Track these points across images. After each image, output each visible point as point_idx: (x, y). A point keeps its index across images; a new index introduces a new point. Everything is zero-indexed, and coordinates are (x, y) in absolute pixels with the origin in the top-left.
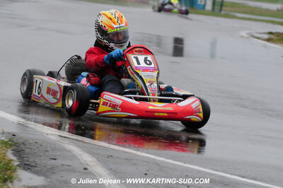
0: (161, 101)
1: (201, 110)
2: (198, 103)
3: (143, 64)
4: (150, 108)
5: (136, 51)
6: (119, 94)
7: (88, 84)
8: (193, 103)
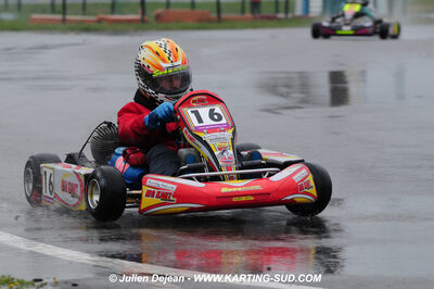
0: (242, 177)
1: (312, 183)
2: (305, 172)
3: (207, 121)
4: (224, 190)
5: (194, 102)
6: (174, 175)
7: (127, 166)
8: (295, 173)
